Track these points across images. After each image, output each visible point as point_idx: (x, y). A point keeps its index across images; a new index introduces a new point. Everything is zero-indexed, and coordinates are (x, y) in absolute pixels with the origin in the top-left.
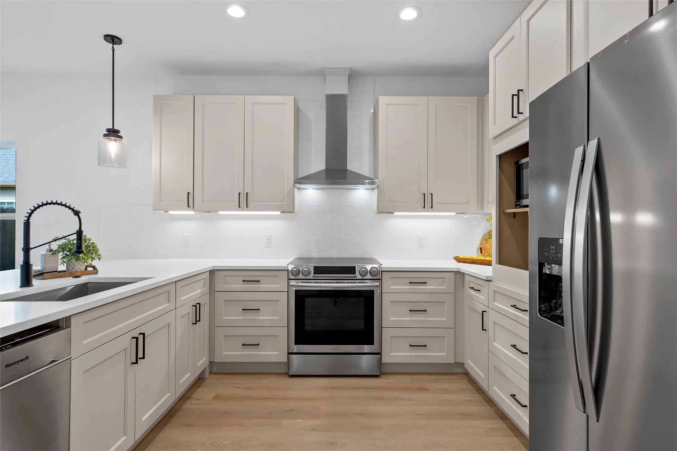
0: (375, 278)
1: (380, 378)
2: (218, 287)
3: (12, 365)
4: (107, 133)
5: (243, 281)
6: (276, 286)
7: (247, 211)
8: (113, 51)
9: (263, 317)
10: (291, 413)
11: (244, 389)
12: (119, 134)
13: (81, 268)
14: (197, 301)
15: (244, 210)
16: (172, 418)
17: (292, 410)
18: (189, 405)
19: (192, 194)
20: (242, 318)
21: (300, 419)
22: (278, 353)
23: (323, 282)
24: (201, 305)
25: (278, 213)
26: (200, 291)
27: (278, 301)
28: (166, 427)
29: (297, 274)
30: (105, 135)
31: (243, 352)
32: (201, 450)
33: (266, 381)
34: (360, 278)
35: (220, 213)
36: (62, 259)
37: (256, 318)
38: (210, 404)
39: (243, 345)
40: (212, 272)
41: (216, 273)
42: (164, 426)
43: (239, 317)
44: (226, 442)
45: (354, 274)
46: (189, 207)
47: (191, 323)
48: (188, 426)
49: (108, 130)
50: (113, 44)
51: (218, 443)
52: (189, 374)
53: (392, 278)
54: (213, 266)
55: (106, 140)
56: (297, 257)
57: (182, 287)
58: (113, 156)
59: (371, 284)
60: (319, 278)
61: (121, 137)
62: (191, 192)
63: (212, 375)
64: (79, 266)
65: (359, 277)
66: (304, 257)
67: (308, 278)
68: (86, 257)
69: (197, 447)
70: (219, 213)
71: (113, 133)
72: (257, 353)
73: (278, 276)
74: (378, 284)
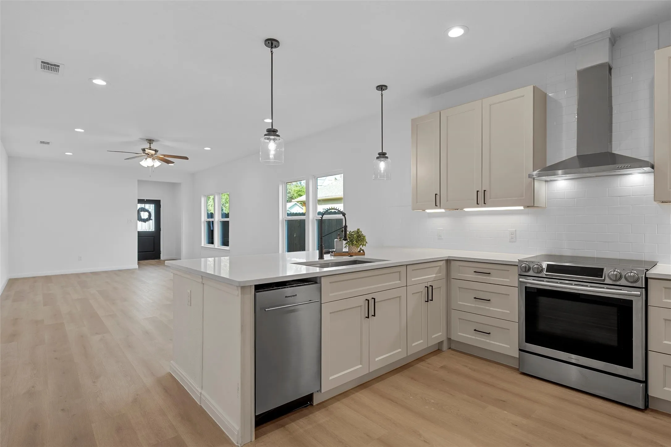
0: (634, 285)
1: (643, 413)
2: (454, 274)
3: (288, 297)
4: (378, 156)
5: (474, 272)
6: (506, 281)
7: (485, 207)
8: (382, 96)
9: (494, 309)
10: (501, 403)
11: (470, 368)
12: (386, 156)
13: (355, 251)
14: (429, 284)
15: (482, 207)
16: (405, 369)
17: (504, 401)
18: (421, 366)
19: (439, 195)
20: (474, 305)
21: (507, 411)
22: (509, 347)
23: (559, 282)
24: (433, 288)
25: (522, 208)
26: (434, 275)
27: (509, 295)
28: (398, 374)
29: (527, 270)
30: (378, 158)
31: (476, 337)
32: (412, 398)
33: (493, 369)
34: (611, 282)
35: (466, 210)
36: (345, 244)
37: (487, 308)
38: (437, 371)
39: (474, 330)
40: (448, 261)
41: (453, 263)
42: (397, 373)
43: (472, 305)
44: (433, 401)
45: (600, 277)
46: (437, 206)
47: (423, 300)
48: (412, 378)
49: (379, 154)
50: (382, 91)
51: (426, 398)
52: (422, 341)
53: (665, 288)
54: (449, 256)
55: (378, 161)
56: (544, 254)
57: (413, 270)
58: (382, 171)
59: (626, 292)
60: (553, 277)
61: (387, 158)
62: (438, 194)
63: (450, 350)
64: (354, 249)
65: (608, 281)
66: (553, 253)
67: (540, 275)
68: (357, 243)
69: (410, 394)
70: (464, 210)
71: (382, 155)
72: (488, 341)
73: (508, 271)
74: (639, 293)
